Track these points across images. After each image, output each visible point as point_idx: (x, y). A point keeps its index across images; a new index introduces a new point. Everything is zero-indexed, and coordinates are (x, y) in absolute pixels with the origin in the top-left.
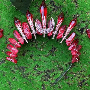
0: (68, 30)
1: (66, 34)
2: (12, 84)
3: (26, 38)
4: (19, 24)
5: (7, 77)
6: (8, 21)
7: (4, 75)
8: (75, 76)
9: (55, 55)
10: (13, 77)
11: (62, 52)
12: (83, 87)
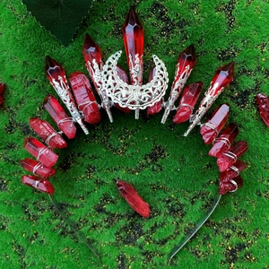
0: (209, 98)
1: (202, 110)
2: (28, 254)
3: (83, 120)
4: (60, 78)
5: (13, 232)
6: (21, 62)
7: (4, 228)
8: (217, 231)
9: (161, 170)
10: (31, 233)
11: (182, 161)
12: (238, 264)
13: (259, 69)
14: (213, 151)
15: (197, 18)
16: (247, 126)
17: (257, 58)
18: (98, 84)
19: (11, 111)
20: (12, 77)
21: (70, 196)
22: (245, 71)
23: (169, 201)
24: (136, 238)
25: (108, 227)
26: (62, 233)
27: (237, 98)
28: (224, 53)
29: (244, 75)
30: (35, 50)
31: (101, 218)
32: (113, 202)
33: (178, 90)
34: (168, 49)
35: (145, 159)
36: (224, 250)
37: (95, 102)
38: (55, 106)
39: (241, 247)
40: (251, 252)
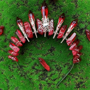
13: (86, 21)
14: (71, 48)
15: (65, 4)
16: (83, 40)
17: (86, 18)
18: (33, 26)
19: (6, 35)
20: (6, 24)
21: (24, 63)
22: (81, 22)
23: (56, 66)
24: (45, 78)
25: (36, 74)
26: (21, 76)
27: (79, 31)
28: (74, 16)
29: (81, 23)
30: (14, 15)
31: (34, 71)
32: (38, 65)
33: (59, 27)
34: (56, 15)
35: (48, 51)
36: (75, 84)
37: (32, 31)
38: (19, 33)
39: (81, 83)
40: (85, 85)
